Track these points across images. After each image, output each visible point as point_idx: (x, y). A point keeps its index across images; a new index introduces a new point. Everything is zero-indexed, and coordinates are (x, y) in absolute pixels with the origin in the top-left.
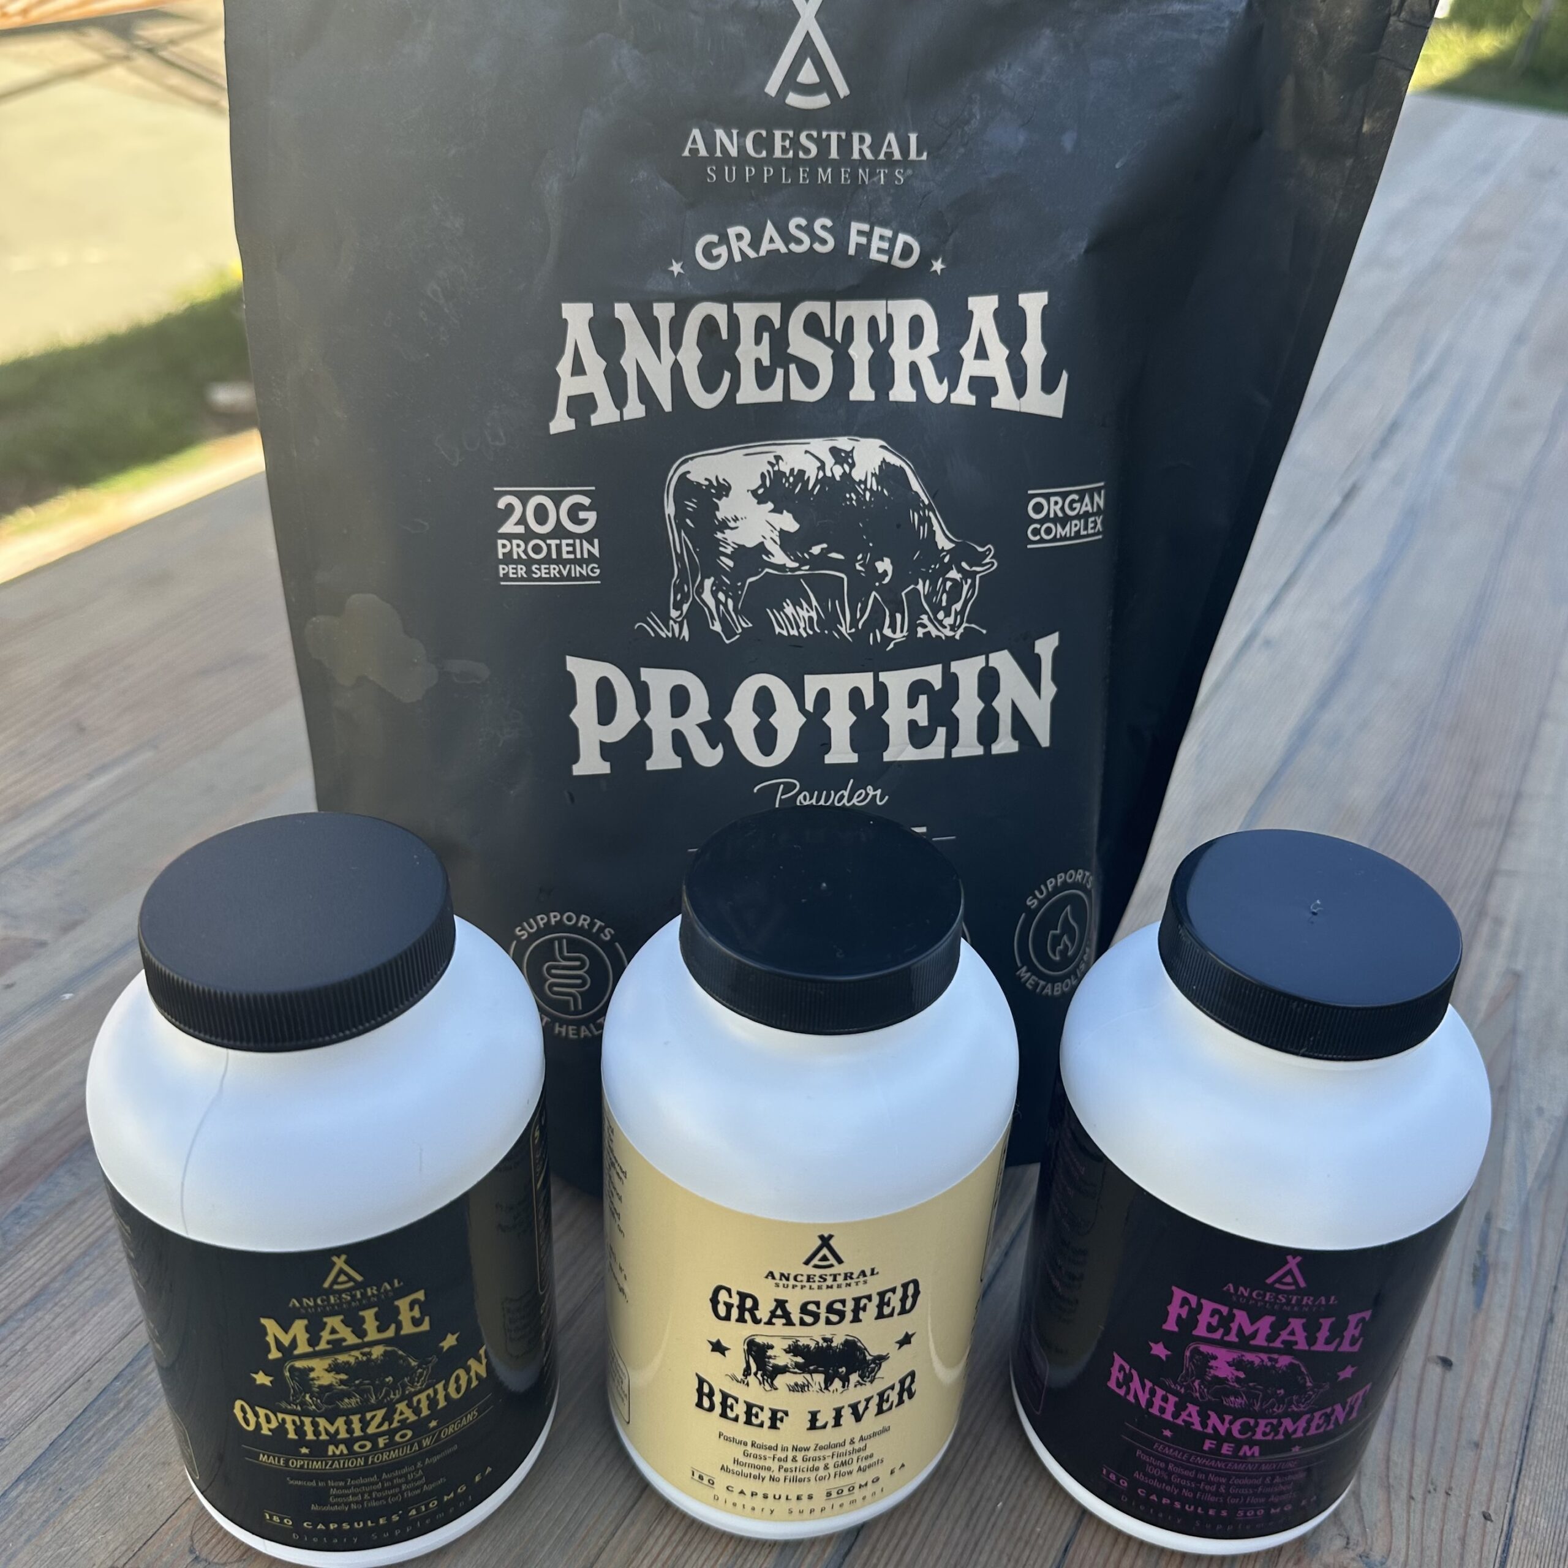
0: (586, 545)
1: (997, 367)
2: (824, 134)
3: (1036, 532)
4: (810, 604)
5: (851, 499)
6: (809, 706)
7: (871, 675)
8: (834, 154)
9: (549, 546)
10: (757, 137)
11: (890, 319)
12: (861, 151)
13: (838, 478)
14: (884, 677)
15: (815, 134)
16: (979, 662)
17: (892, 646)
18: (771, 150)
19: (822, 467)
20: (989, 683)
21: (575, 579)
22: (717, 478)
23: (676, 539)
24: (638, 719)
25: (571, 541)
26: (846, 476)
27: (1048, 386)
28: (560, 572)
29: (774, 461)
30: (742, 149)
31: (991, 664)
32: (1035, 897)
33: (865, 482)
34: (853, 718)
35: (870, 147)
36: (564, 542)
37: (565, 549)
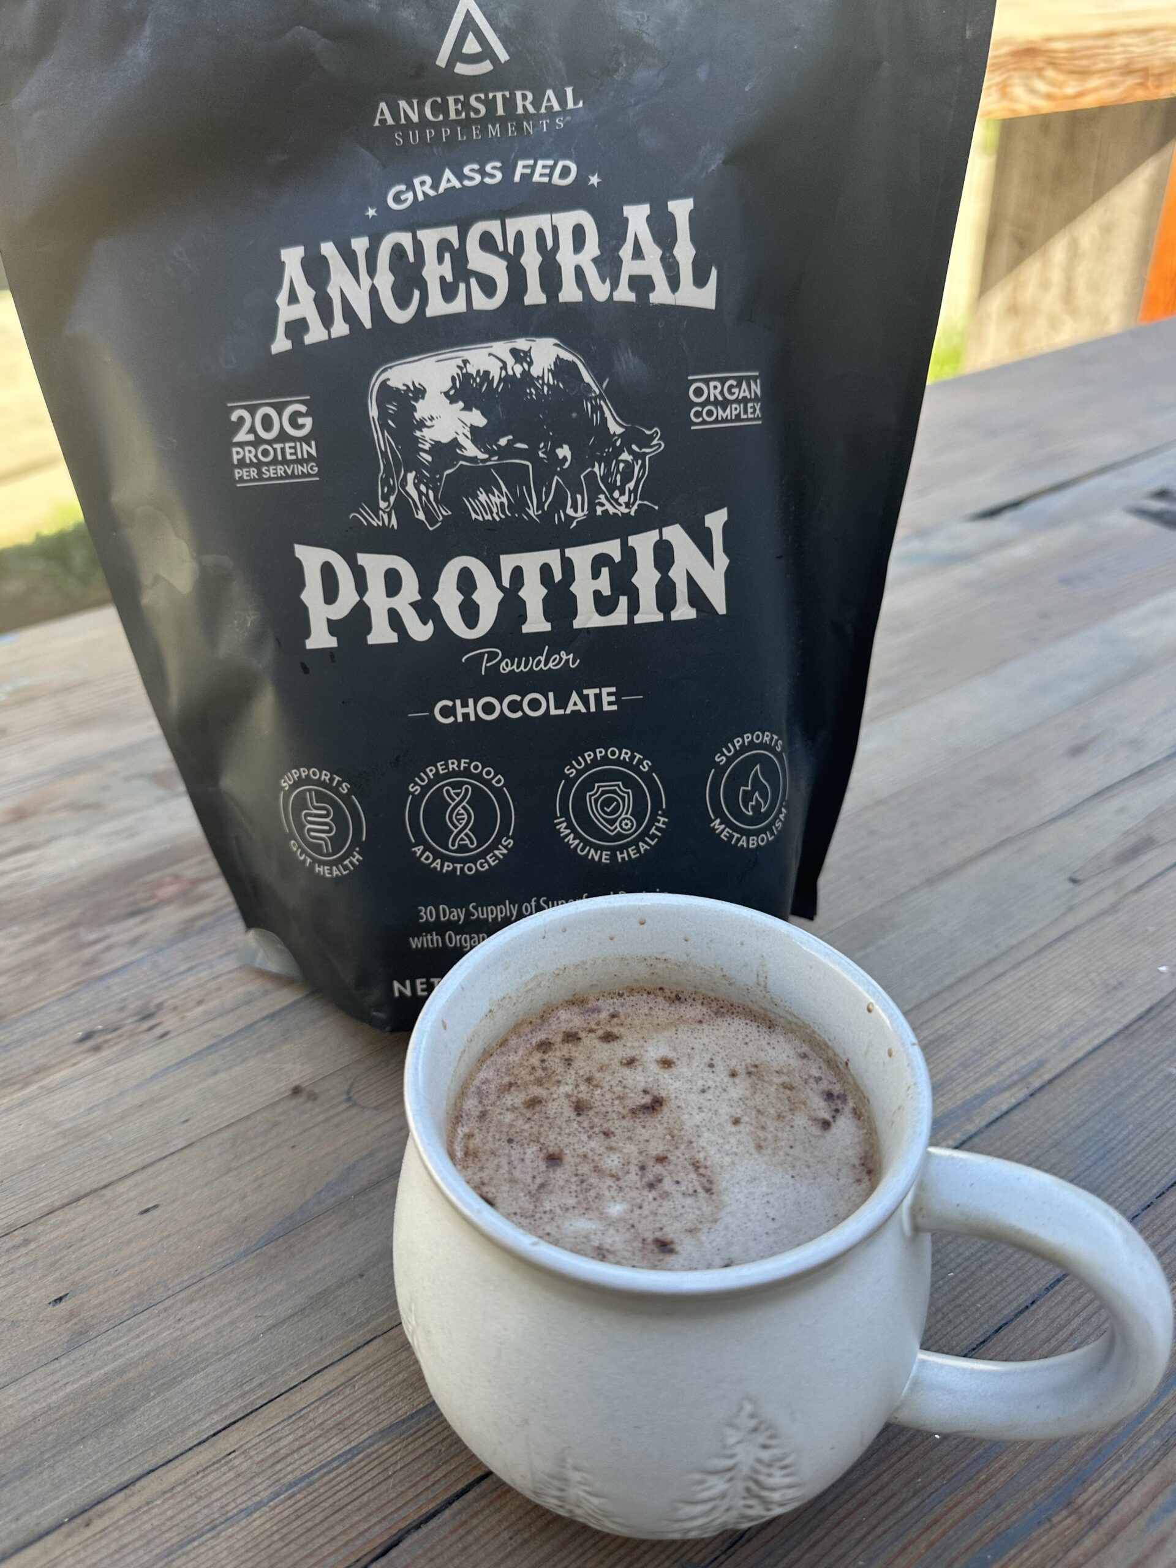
0: (305, 447)
1: (652, 265)
2: (491, 95)
3: (698, 414)
4: (501, 491)
5: (531, 393)
6: (506, 583)
7: (558, 551)
8: (500, 111)
9: (275, 450)
10: (434, 103)
11: (555, 230)
12: (524, 107)
13: (518, 376)
14: (569, 552)
15: (482, 96)
16: (653, 536)
17: (574, 524)
18: (446, 114)
19: (504, 366)
20: (664, 555)
21: (299, 477)
22: (413, 383)
23: (381, 439)
24: (357, 599)
25: (292, 444)
26: (526, 374)
27: (700, 280)
28: (285, 472)
29: (462, 365)
30: (421, 114)
31: (664, 538)
32: (723, 754)
33: (543, 378)
34: (544, 591)
35: (532, 103)
36: (287, 445)
37: (288, 451)
